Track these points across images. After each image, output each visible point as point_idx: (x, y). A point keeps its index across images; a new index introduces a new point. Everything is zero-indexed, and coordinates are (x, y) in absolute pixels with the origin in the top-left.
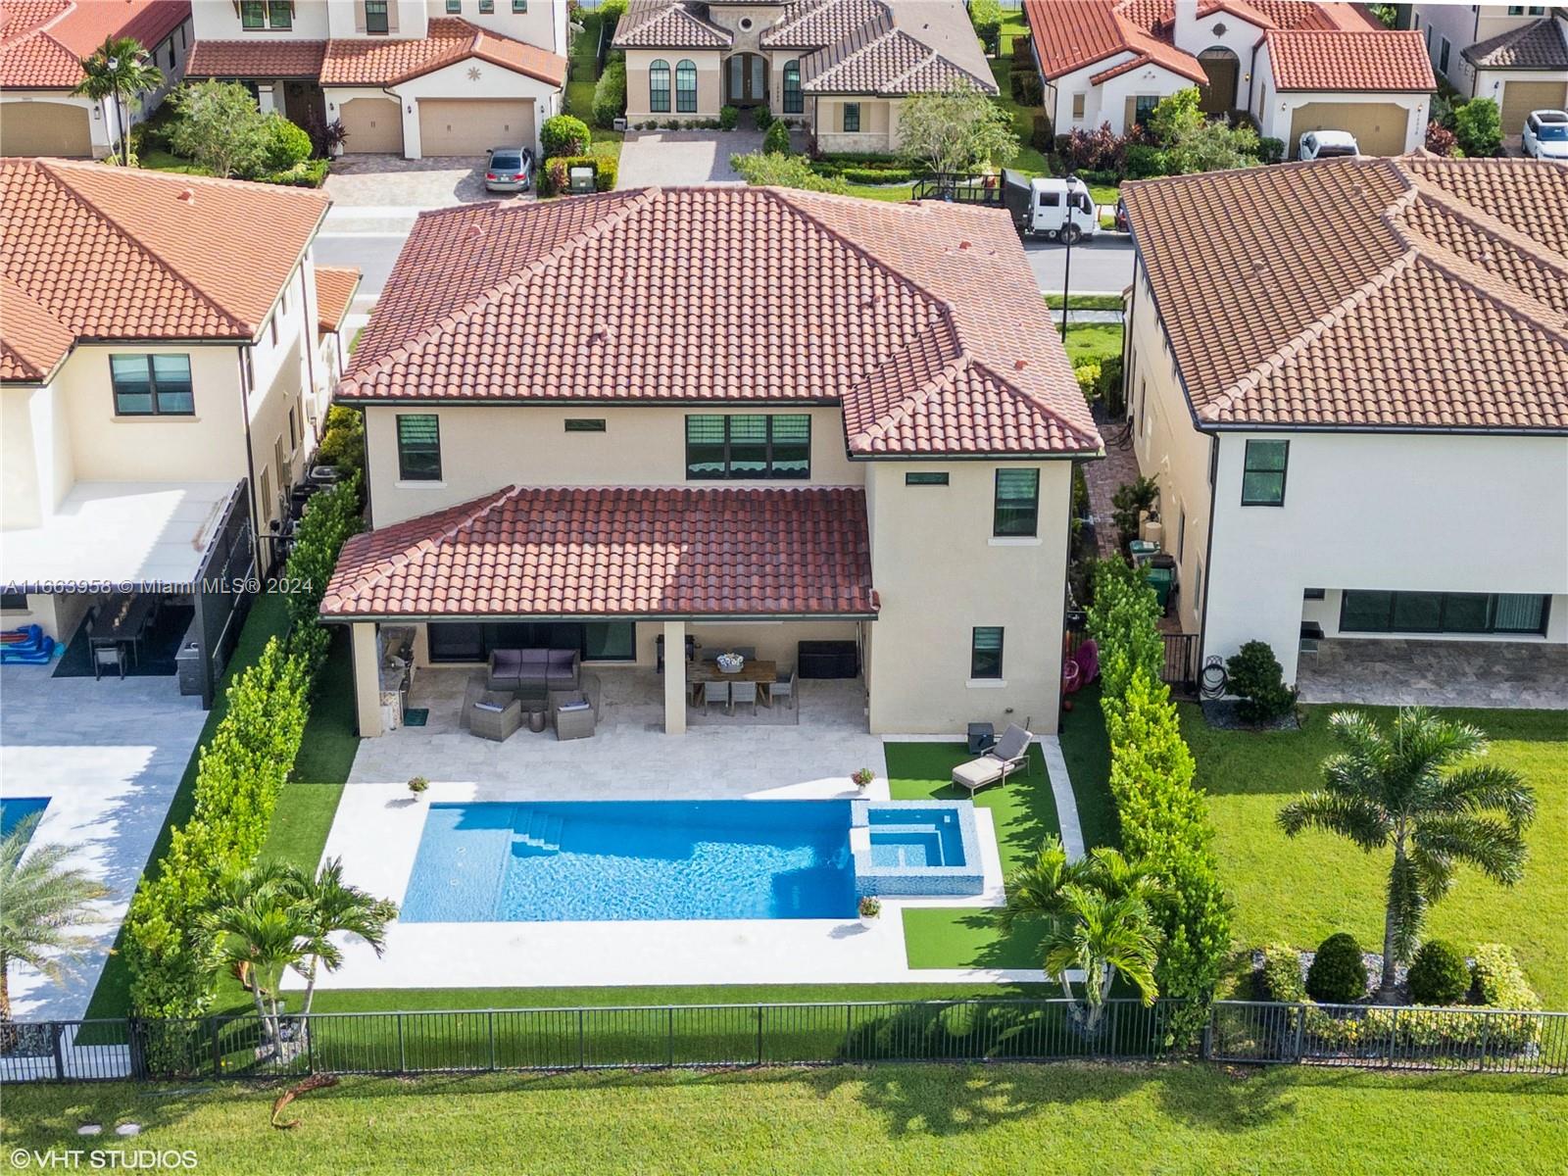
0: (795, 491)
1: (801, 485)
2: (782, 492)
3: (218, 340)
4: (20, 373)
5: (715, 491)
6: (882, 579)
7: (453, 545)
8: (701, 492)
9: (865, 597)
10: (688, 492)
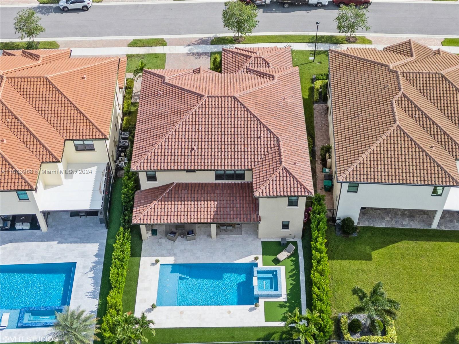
0: (241, 183)
1: (243, 181)
2: (238, 183)
3: (99, 139)
4: (54, 160)
5: (222, 183)
6: (261, 213)
7: (161, 201)
8: (219, 183)
9: (257, 217)
10: (216, 183)
